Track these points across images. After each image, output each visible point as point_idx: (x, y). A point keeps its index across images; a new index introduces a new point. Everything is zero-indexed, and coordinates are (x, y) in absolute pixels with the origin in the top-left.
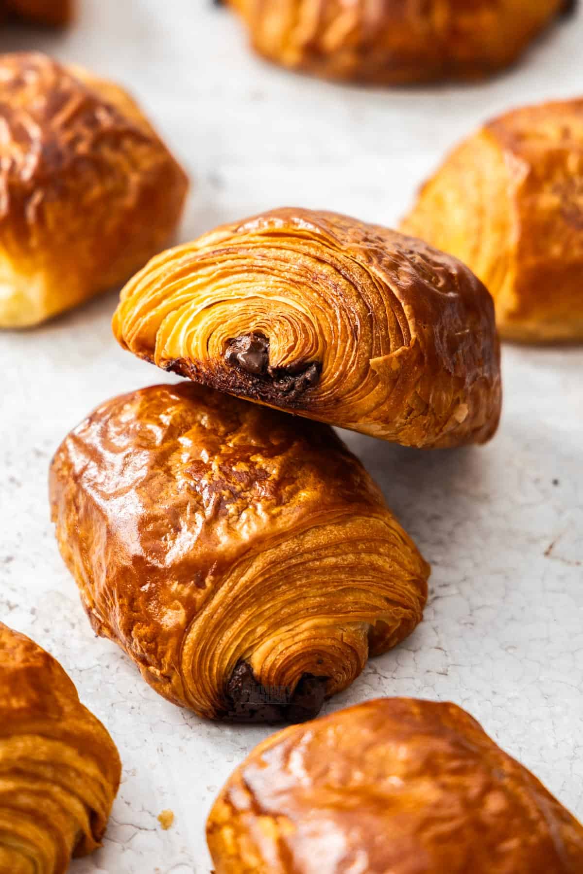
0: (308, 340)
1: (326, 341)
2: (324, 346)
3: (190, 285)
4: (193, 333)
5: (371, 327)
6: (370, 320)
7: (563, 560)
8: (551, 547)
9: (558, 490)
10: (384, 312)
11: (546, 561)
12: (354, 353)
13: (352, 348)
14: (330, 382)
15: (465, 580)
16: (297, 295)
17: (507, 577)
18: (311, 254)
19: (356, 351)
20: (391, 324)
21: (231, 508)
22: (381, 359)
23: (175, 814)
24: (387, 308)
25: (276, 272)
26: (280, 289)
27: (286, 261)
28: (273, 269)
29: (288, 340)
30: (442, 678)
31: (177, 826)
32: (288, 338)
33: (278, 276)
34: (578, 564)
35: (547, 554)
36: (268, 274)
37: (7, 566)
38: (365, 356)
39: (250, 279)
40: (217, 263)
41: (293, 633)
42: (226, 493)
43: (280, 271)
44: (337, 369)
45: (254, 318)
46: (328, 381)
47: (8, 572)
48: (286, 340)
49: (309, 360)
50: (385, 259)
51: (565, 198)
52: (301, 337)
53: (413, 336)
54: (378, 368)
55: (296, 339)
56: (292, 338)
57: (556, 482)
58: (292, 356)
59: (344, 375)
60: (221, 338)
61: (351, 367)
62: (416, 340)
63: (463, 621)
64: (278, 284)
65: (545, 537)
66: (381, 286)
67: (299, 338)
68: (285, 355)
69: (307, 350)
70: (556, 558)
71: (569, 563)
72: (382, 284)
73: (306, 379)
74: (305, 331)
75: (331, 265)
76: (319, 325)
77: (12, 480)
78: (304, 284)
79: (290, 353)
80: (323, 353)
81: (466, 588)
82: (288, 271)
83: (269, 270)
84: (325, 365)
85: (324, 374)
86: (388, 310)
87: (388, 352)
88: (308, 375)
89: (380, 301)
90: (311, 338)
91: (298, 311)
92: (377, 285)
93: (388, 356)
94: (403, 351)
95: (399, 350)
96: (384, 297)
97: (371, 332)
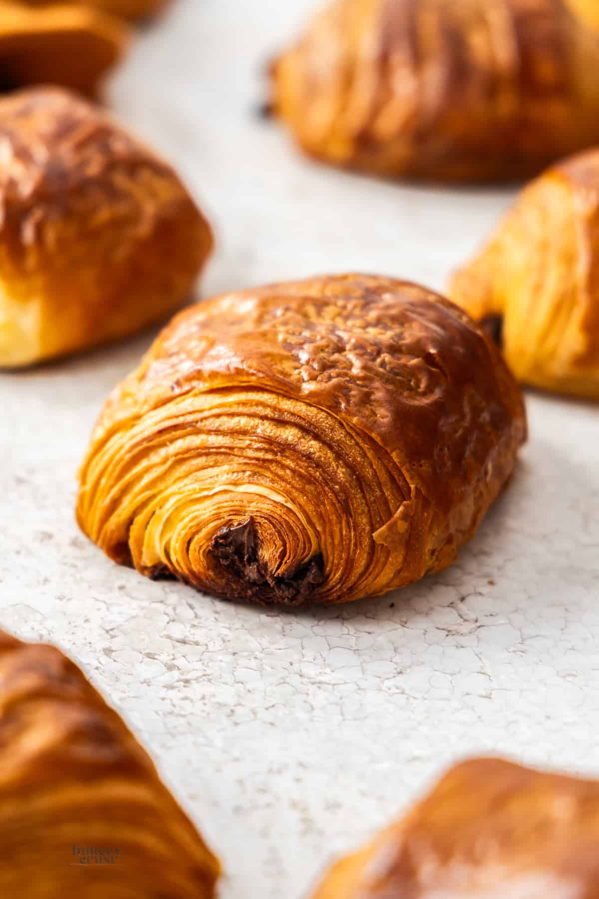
0: (298, 539)
1: (318, 531)
2: (317, 537)
3: (147, 479)
4: (168, 543)
5: (362, 491)
6: (359, 480)
10: (372, 466)
12: (353, 534)
13: (350, 528)
14: (336, 577)
16: (269, 477)
18: (269, 416)
19: (355, 530)
20: (383, 477)
22: (384, 528)
24: (373, 461)
25: (236, 452)
26: (248, 473)
27: (244, 433)
28: (232, 448)
29: (276, 546)
32: (275, 543)
33: (240, 456)
36: (229, 454)
38: (367, 531)
39: (211, 464)
40: (168, 443)
43: (240, 448)
44: (341, 558)
45: (231, 523)
46: (335, 575)
48: (274, 546)
49: (306, 560)
50: (353, 393)
52: (289, 539)
53: (412, 486)
54: (385, 539)
55: (284, 545)
56: (279, 543)
58: (286, 563)
59: (350, 561)
60: (201, 552)
61: (355, 552)
62: (416, 488)
64: (244, 468)
66: (358, 434)
67: (287, 541)
68: (278, 563)
69: (300, 551)
72: (358, 431)
73: (309, 583)
74: (290, 529)
75: (296, 425)
76: (304, 512)
78: (271, 461)
79: (282, 560)
80: (319, 545)
82: (249, 447)
83: (228, 451)
85: (328, 569)
86: (375, 462)
87: (390, 515)
88: (310, 577)
89: (364, 456)
90: (300, 536)
91: (275, 502)
92: (354, 434)
93: (392, 520)
94: (406, 507)
95: (401, 508)
96: (365, 446)
97: (364, 497)
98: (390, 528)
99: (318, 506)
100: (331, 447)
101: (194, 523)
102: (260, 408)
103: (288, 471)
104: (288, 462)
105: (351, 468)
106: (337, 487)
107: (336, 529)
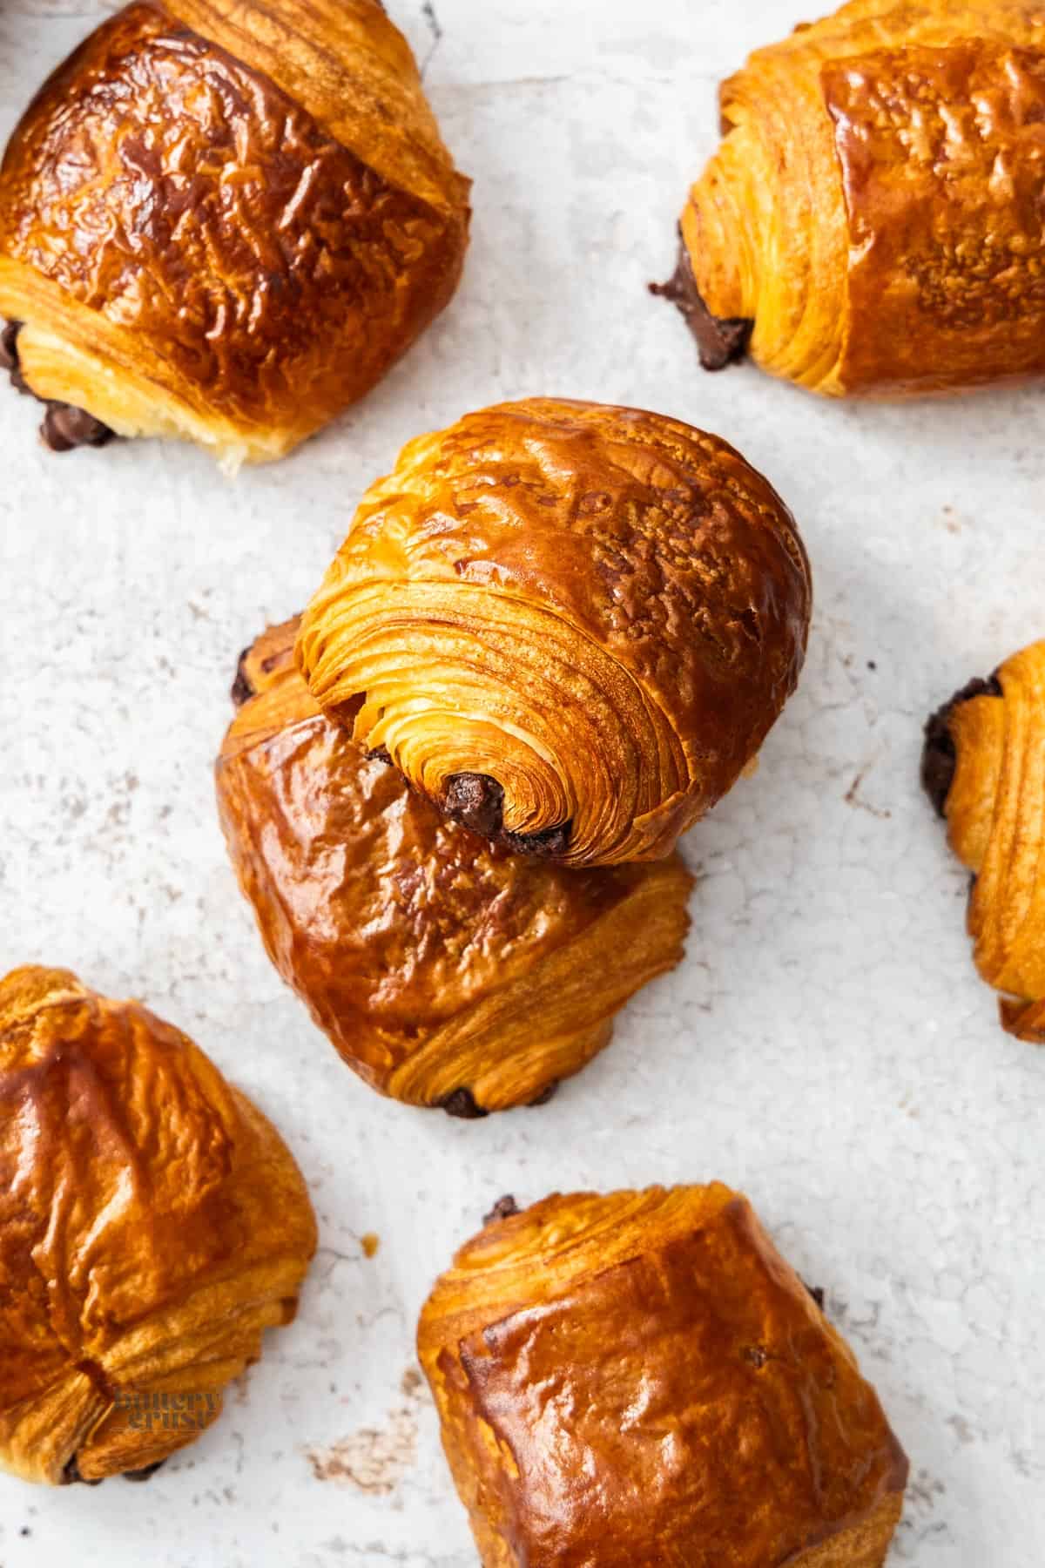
0: (555, 807)
1: (578, 802)
2: (575, 809)
5: (638, 772)
6: (638, 760)
7: (869, 808)
8: (856, 784)
9: (874, 678)
11: (845, 809)
12: (613, 813)
13: (612, 807)
15: (741, 845)
16: (542, 728)
17: (795, 841)
18: (563, 660)
19: (617, 810)
20: (664, 760)
21: (450, 944)
22: (647, 816)
23: (383, 1238)
24: (659, 741)
25: (514, 683)
26: (520, 713)
27: (530, 667)
28: (510, 678)
29: (528, 800)
30: (704, 1016)
31: (382, 1252)
33: (516, 691)
34: (888, 814)
35: (849, 796)
37: (164, 822)
38: (628, 815)
39: (481, 685)
41: (524, 1063)
42: (443, 923)
43: (519, 682)
44: (590, 835)
45: (485, 761)
46: (579, 847)
47: (166, 833)
48: (526, 805)
49: (555, 827)
50: (661, 659)
51: (924, 280)
52: (545, 804)
53: (692, 778)
54: (643, 825)
55: (538, 807)
56: (533, 805)
57: (872, 666)
58: (533, 823)
59: (599, 839)
60: (441, 774)
61: (608, 831)
62: (696, 779)
63: (736, 917)
64: (517, 705)
65: (849, 766)
66: (652, 709)
67: (543, 805)
68: (524, 821)
69: (551, 818)
70: (859, 804)
71: (876, 813)
72: (655, 710)
73: (550, 847)
74: (550, 795)
75: (590, 680)
76: (570, 778)
77: (164, 663)
78: (550, 710)
79: (530, 820)
80: (573, 816)
81: (743, 857)
82: (531, 684)
84: (575, 827)
85: (574, 840)
86: (661, 745)
87: (658, 802)
88: (554, 844)
89: (652, 734)
90: (558, 805)
91: (541, 759)
92: (648, 708)
93: (660, 808)
94: (677, 797)
95: (672, 798)
96: (656, 725)
97: (638, 778)
98: (654, 817)
99: (587, 776)
100: (619, 717)
101: (441, 742)
102: (556, 647)
103: (565, 728)
104: (569, 718)
105: (635, 745)
106: (613, 763)
107: (596, 805)
